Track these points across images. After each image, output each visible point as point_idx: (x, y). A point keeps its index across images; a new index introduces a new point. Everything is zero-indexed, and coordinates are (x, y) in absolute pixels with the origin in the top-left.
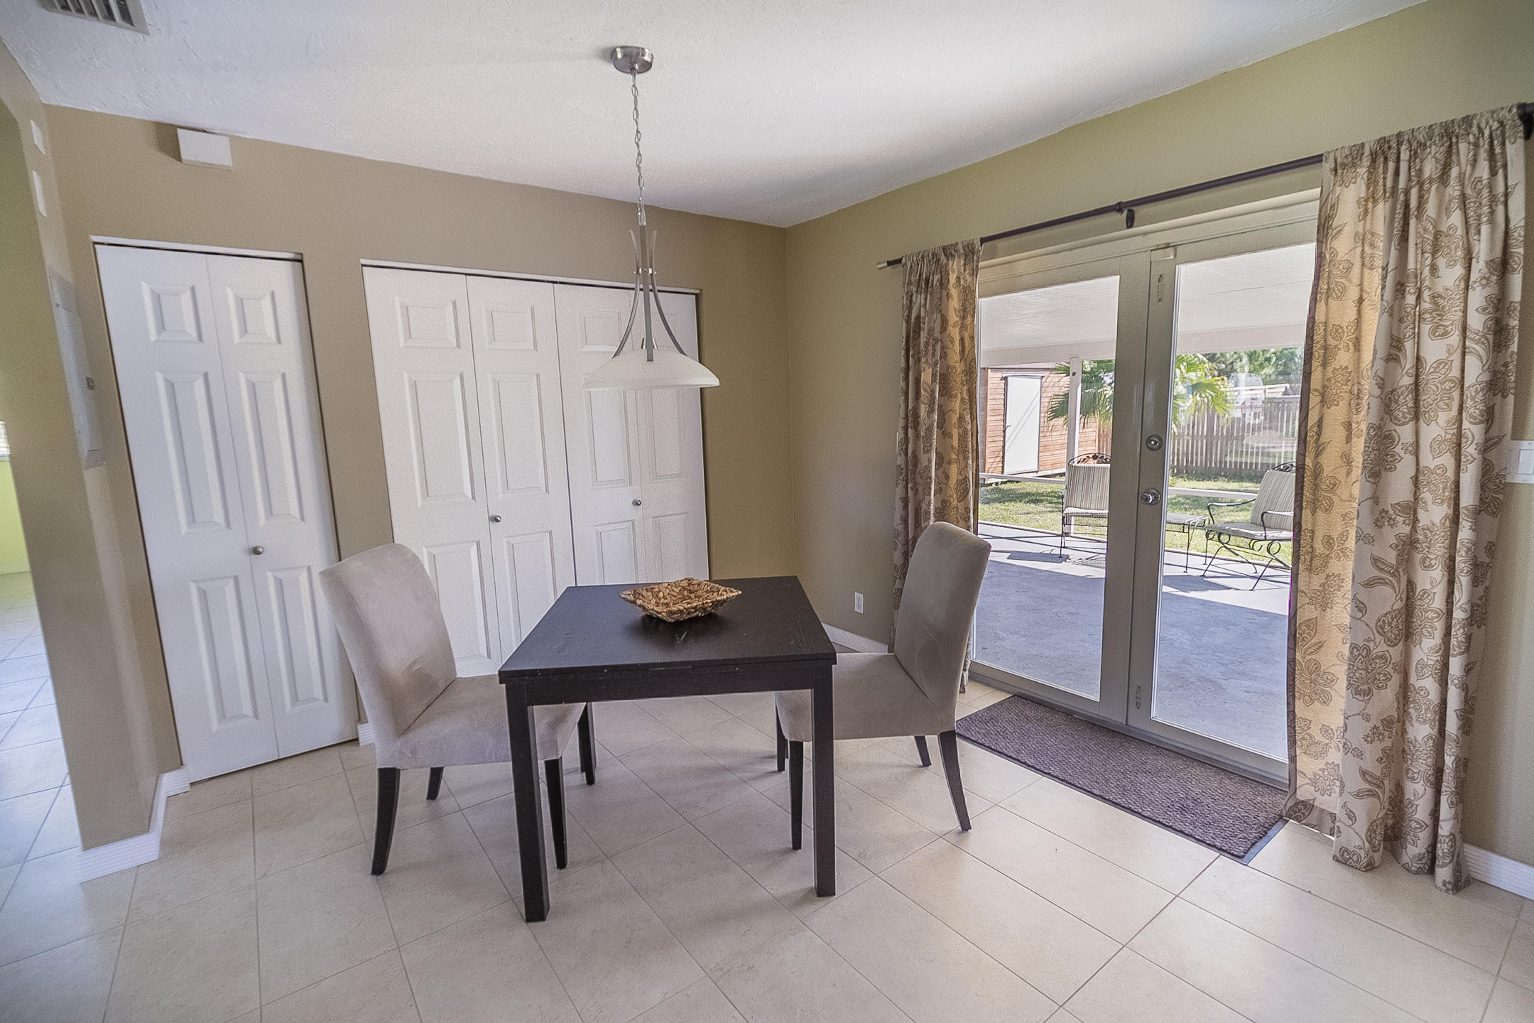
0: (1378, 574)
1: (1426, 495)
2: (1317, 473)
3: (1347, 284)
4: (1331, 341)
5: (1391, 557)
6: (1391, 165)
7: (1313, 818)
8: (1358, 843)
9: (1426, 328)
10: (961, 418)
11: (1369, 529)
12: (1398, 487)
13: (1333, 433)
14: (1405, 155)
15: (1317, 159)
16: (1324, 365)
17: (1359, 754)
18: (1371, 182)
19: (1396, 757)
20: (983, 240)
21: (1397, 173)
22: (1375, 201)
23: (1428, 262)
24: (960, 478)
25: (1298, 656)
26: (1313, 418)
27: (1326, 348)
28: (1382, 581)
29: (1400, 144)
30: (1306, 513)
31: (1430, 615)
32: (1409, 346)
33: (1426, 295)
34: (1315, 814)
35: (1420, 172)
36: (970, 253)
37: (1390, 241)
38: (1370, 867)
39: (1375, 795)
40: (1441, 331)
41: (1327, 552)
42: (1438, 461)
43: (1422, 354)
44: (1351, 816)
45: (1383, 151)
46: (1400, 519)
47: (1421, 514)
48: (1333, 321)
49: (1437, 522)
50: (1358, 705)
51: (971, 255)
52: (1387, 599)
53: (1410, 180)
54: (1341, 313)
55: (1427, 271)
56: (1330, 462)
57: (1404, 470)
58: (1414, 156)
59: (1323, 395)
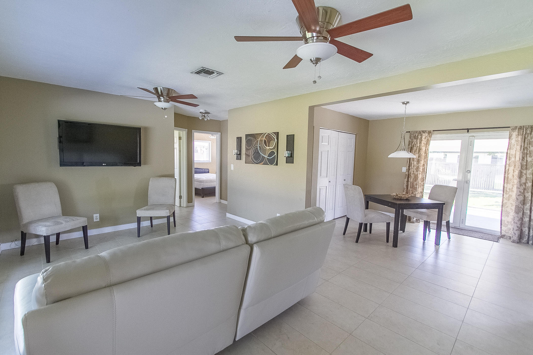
0: (520, 194)
1: (528, 181)
2: (508, 178)
3: (514, 147)
4: (511, 156)
5: (522, 191)
6: (522, 131)
7: (505, 237)
8: (516, 238)
9: (528, 156)
10: (424, 165)
11: (519, 187)
12: (523, 180)
13: (511, 171)
14: (524, 129)
15: (509, 127)
16: (509, 160)
17: (517, 223)
18: (518, 132)
19: (522, 224)
20: (433, 131)
21: (523, 132)
22: (519, 135)
23: (528, 146)
24: (422, 177)
25: (503, 209)
26: (507, 169)
27: (510, 157)
28: (521, 195)
29: (524, 127)
30: (505, 184)
31: (529, 200)
32: (525, 158)
33: (528, 151)
34: (506, 236)
35: (527, 132)
36: (430, 132)
37: (522, 142)
38: (518, 243)
39: (519, 230)
40: (531, 156)
41: (509, 191)
42: (530, 176)
43: (527, 159)
44: (515, 234)
45: (521, 128)
46: (524, 185)
47: (527, 184)
48: (511, 153)
49: (530, 185)
50: (516, 215)
51: (429, 133)
52: (521, 198)
53: (525, 133)
54: (513, 152)
55: (528, 147)
56: (510, 176)
57: (524, 177)
58: (526, 130)
59: (509, 165)
